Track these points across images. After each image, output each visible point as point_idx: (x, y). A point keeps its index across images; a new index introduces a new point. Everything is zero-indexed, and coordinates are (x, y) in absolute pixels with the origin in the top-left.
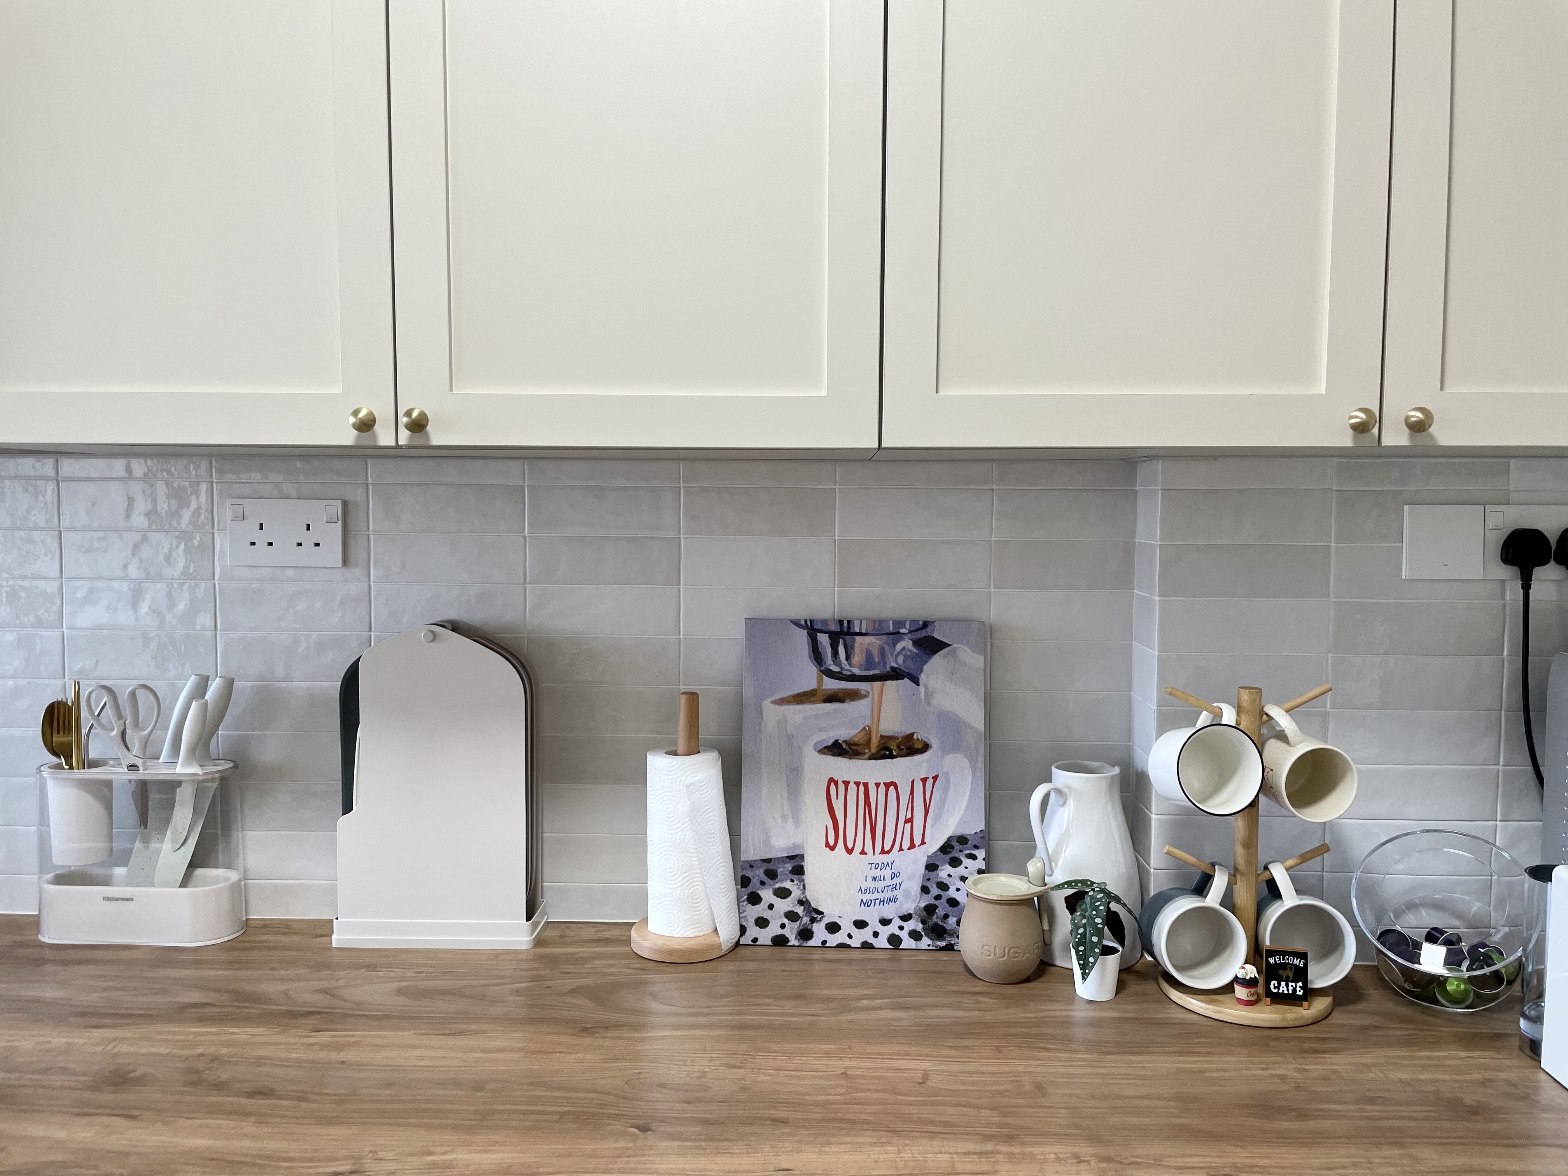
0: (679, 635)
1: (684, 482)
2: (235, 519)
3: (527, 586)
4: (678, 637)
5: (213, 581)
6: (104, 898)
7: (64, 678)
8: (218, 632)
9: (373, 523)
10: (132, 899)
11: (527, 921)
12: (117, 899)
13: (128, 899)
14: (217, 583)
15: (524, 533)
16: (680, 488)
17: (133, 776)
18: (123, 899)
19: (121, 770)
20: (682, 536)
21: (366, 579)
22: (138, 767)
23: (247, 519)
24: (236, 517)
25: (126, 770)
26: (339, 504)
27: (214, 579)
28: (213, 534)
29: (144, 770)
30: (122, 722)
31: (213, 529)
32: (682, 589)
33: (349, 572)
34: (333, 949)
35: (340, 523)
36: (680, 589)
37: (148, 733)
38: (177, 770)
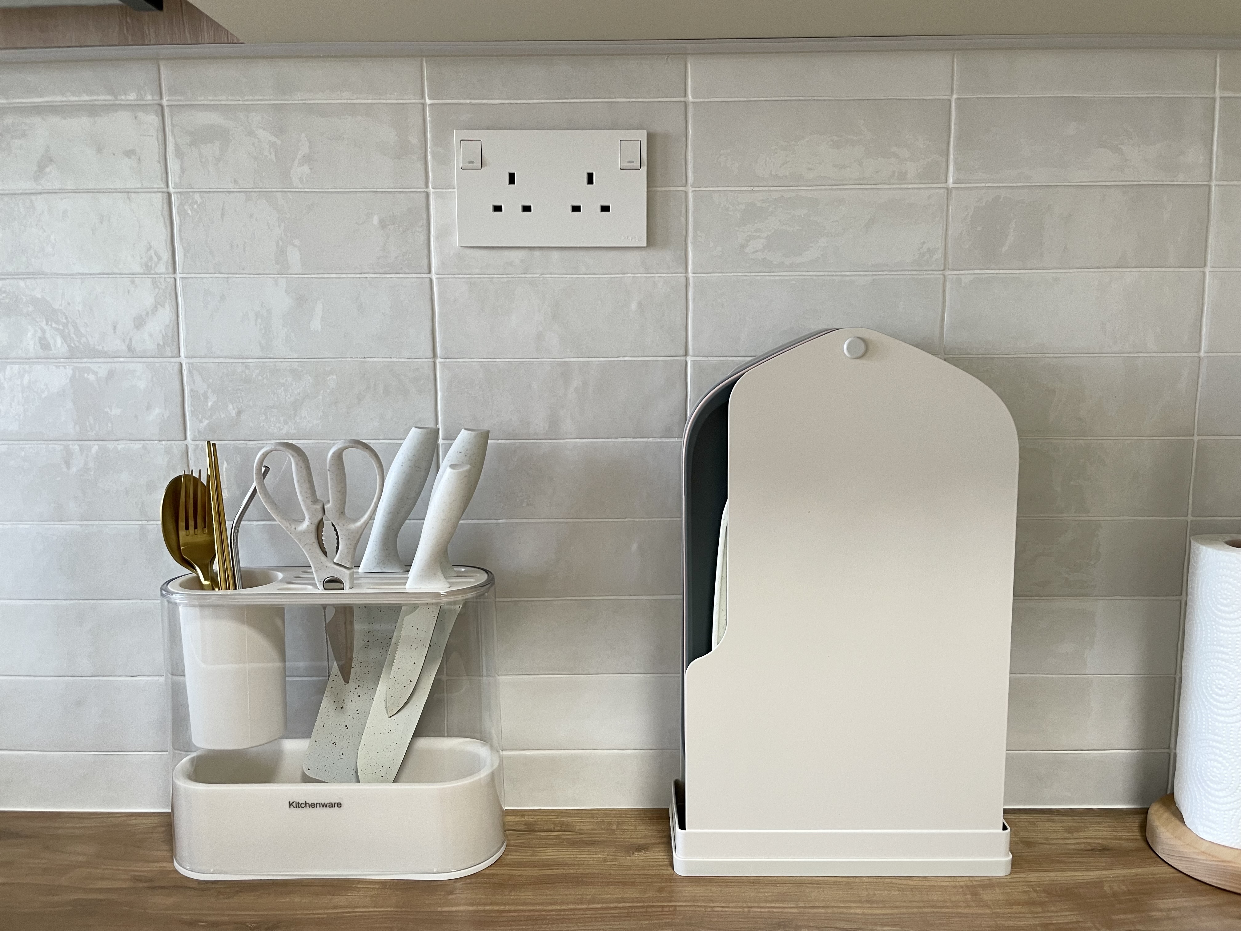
0: (1199, 351)
1: (1224, 88)
2: (469, 165)
3: (948, 273)
4: (1196, 354)
5: (428, 276)
6: (291, 805)
7: (185, 439)
8: (438, 360)
9: (695, 172)
10: (339, 805)
11: (1003, 830)
12: (313, 805)
13: (331, 805)
14: (434, 277)
15: (946, 182)
16: (1214, 99)
17: (335, 598)
18: (324, 805)
19: (310, 589)
20: (1213, 183)
21: (681, 269)
22: (341, 582)
23: (486, 165)
24: (470, 162)
25: (321, 587)
26: (642, 135)
27: (430, 272)
28: (427, 195)
29: (350, 588)
30: (318, 507)
31: (427, 187)
32: (1207, 274)
33: (655, 256)
34: (674, 879)
35: (644, 169)
36: (1204, 273)
37: (362, 524)
38: (407, 586)
